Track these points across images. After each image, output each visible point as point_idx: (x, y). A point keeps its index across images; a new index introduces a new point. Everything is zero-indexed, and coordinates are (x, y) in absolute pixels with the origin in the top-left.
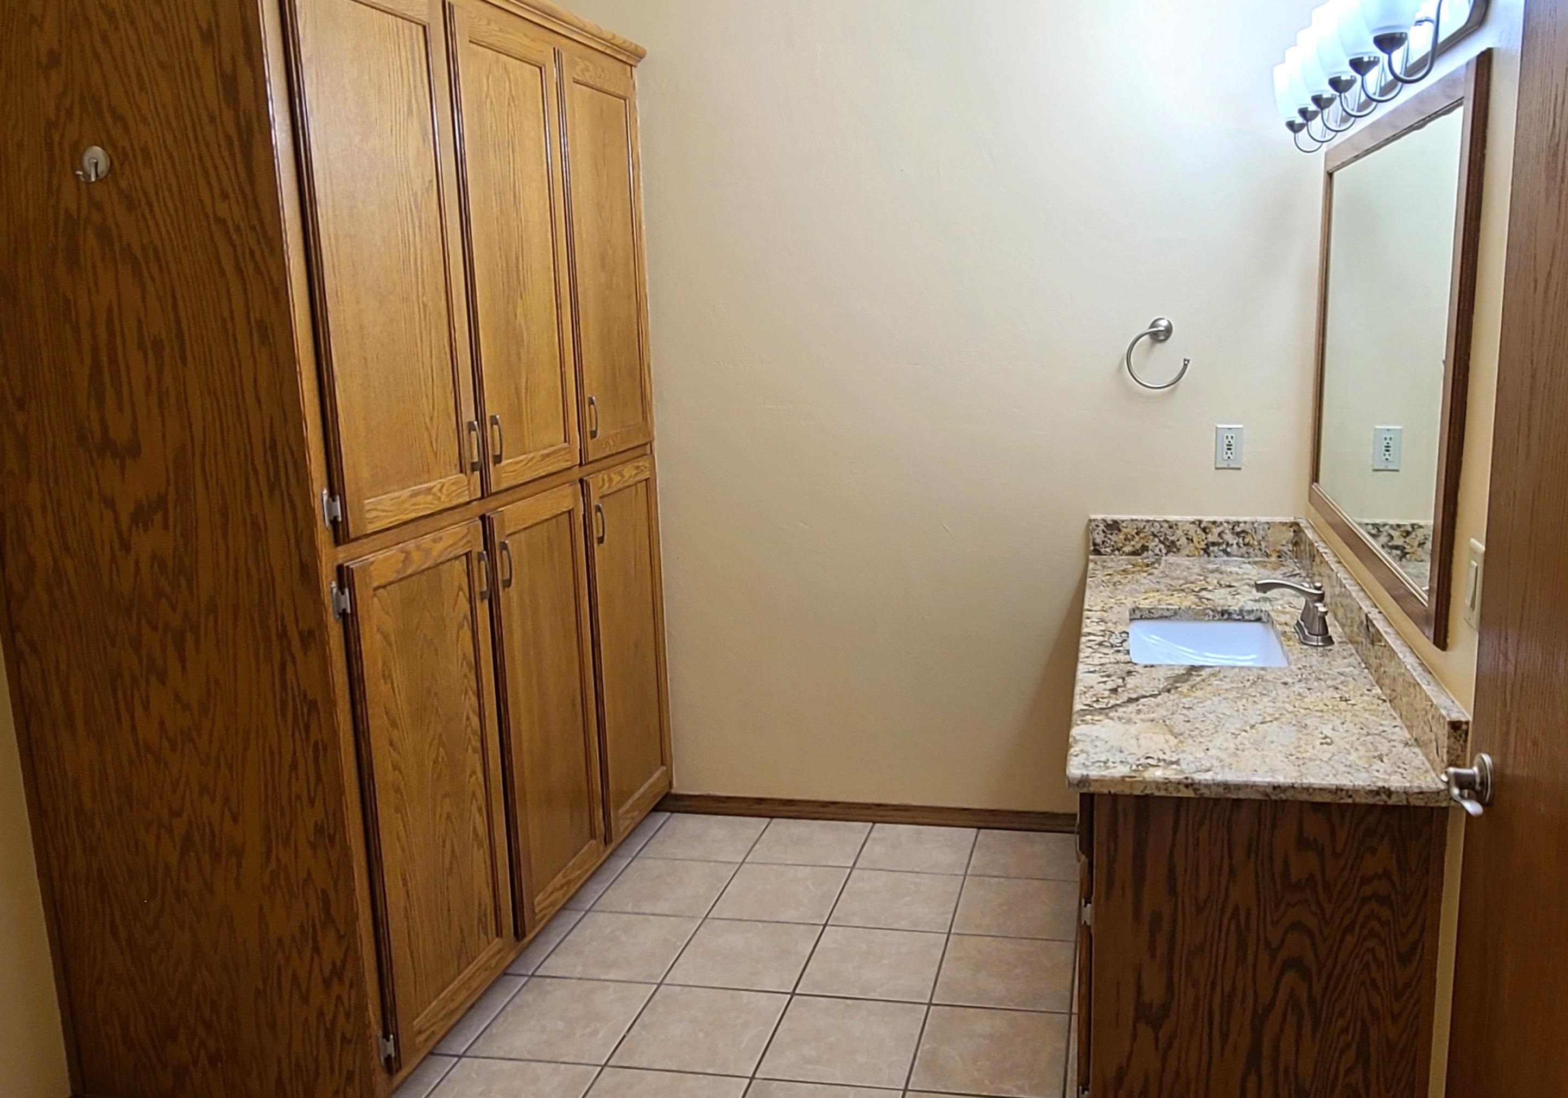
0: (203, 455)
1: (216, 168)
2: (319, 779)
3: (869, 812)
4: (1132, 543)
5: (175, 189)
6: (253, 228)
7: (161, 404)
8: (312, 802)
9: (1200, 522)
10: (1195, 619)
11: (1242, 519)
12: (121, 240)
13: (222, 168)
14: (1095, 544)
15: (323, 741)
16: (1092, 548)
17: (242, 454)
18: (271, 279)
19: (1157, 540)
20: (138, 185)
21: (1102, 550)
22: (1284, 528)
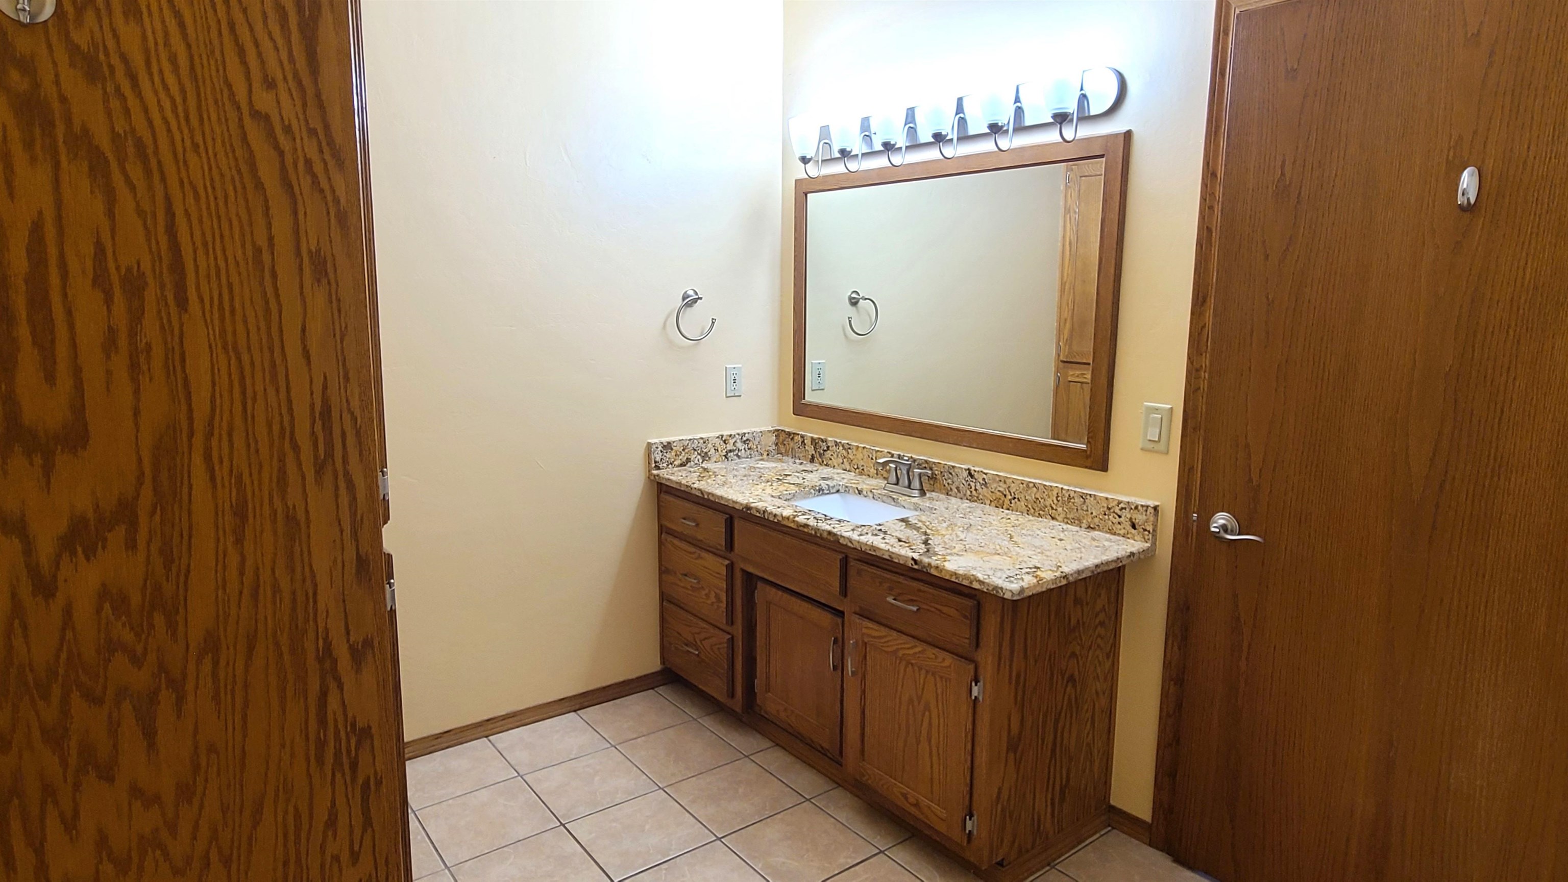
0: (209, 435)
2: (368, 822)
4: (680, 457)
7: (134, 366)
8: (355, 857)
9: (722, 436)
11: (745, 431)
14: (656, 462)
16: (654, 465)
19: (696, 453)
21: (661, 466)
22: (770, 434)
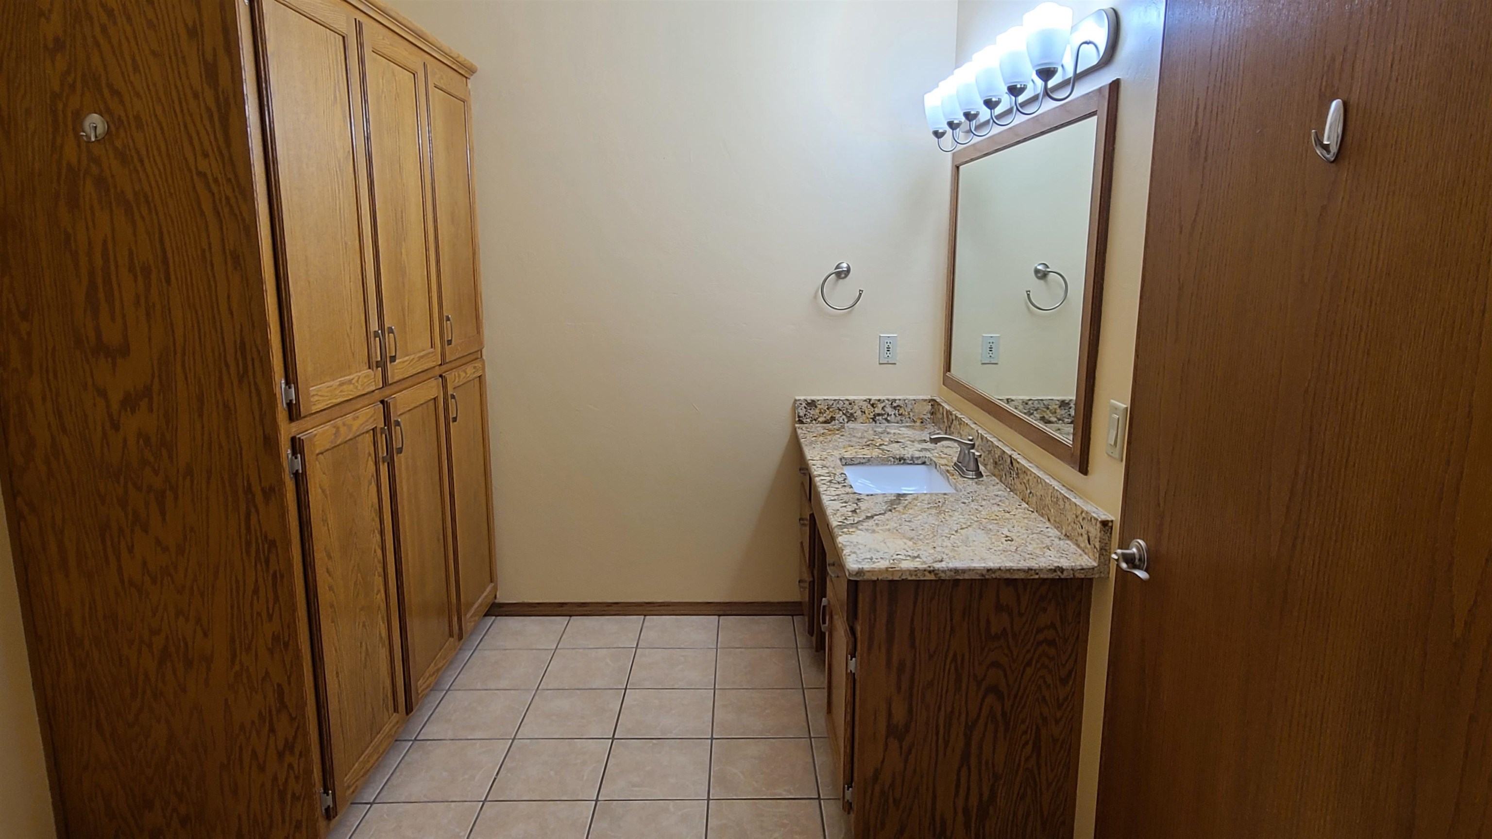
0: (184, 354)
1: (198, 134)
2: (276, 599)
3: (641, 608)
4: (825, 415)
5: (163, 149)
6: (229, 180)
7: (148, 314)
8: (270, 617)
9: (870, 400)
10: (882, 464)
11: (897, 397)
12: (115, 187)
13: (203, 133)
14: (799, 417)
15: (280, 570)
16: (797, 419)
17: (216, 354)
18: (243, 220)
19: (841, 412)
20: (131, 145)
21: (804, 421)
22: (925, 403)
